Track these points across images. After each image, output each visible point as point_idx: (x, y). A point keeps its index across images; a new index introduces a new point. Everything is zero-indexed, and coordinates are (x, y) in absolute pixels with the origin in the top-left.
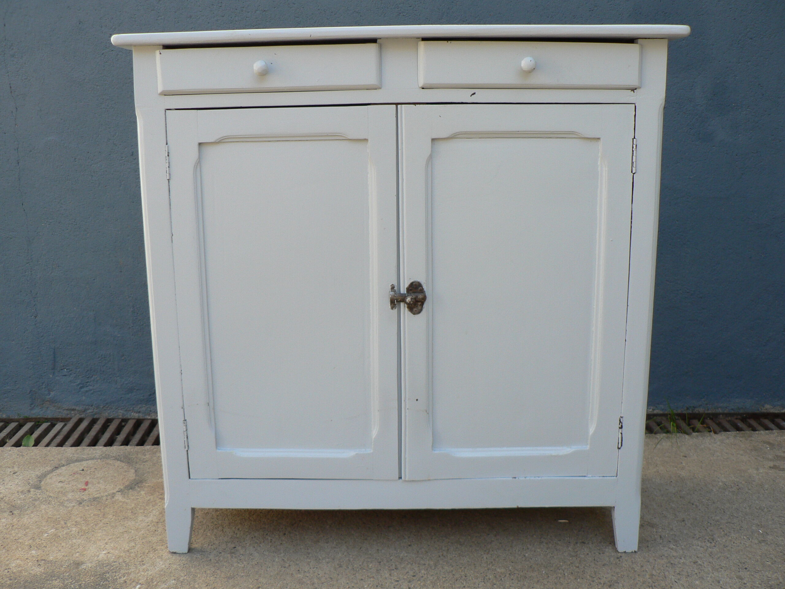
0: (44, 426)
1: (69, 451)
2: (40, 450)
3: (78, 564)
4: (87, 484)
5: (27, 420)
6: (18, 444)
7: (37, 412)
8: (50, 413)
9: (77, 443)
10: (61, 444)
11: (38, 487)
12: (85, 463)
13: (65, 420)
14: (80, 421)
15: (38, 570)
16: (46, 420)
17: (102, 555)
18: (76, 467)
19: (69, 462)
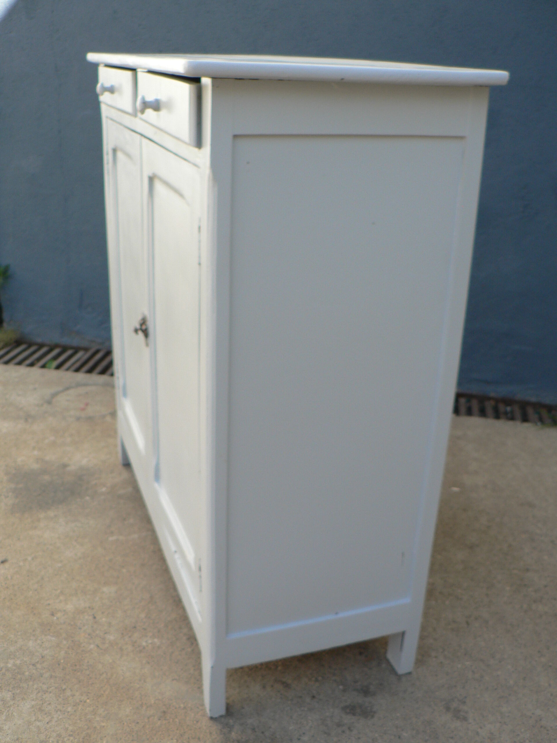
0: (69, 352)
1: (81, 376)
2: (60, 373)
3: (65, 466)
4: (87, 404)
5: (56, 346)
6: (43, 366)
7: (65, 341)
8: (75, 342)
9: (90, 371)
10: (77, 370)
11: (49, 402)
12: (89, 389)
13: (86, 349)
14: (97, 352)
15: (36, 466)
16: (72, 348)
17: (84, 462)
18: (82, 390)
19: (79, 385)
